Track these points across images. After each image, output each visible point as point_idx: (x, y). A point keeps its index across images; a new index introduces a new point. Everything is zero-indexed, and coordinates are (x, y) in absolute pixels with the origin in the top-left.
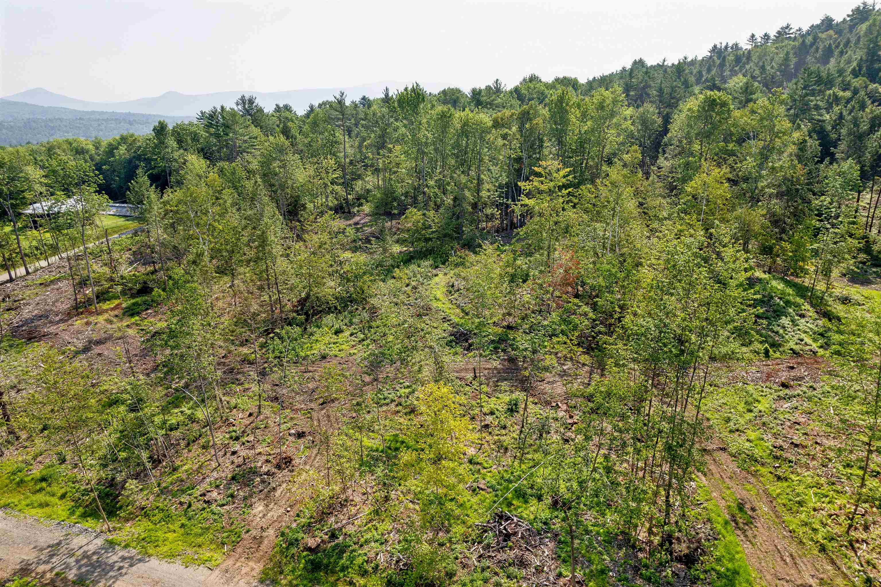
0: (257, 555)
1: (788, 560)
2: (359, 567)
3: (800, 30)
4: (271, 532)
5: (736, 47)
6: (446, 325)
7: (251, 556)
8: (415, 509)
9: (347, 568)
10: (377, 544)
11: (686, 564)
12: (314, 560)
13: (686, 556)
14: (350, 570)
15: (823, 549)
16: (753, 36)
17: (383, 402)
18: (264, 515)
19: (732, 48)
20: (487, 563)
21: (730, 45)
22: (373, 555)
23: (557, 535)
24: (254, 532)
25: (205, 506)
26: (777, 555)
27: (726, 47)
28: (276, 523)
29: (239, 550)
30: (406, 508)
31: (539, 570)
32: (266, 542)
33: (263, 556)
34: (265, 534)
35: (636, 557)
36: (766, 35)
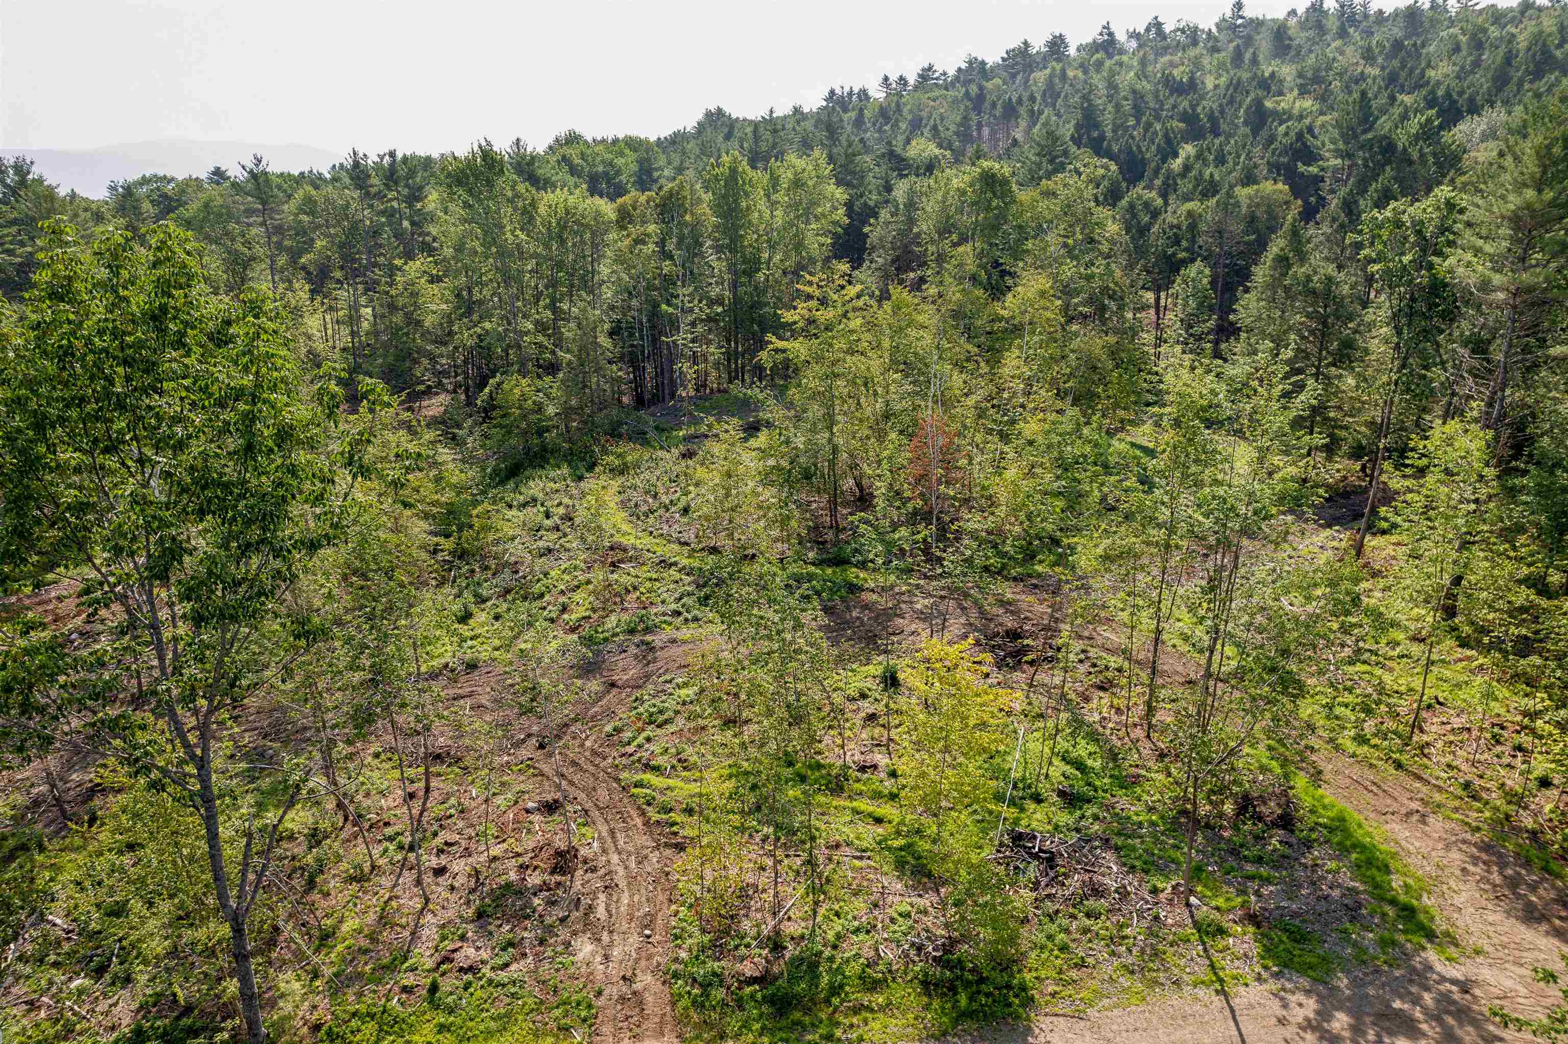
0: (649, 1025)
1: (1374, 788)
2: (860, 978)
3: (945, 74)
4: (645, 980)
5: (864, 94)
6: (671, 572)
7: (637, 1030)
8: (869, 867)
9: (841, 986)
10: (862, 936)
11: (1284, 828)
12: (773, 995)
13: (1281, 817)
14: (847, 988)
15: (1399, 766)
16: (886, 79)
17: (661, 718)
18: (606, 957)
19: (859, 94)
20: (1050, 906)
21: (856, 90)
22: (872, 953)
23: (1107, 840)
24: (612, 991)
25: (469, 977)
26: (1360, 788)
27: (851, 93)
28: (643, 963)
29: (606, 1029)
30: (853, 869)
31: (1123, 893)
32: (649, 998)
33: (661, 1023)
34: (638, 986)
35: (1222, 837)
36: (901, 78)
